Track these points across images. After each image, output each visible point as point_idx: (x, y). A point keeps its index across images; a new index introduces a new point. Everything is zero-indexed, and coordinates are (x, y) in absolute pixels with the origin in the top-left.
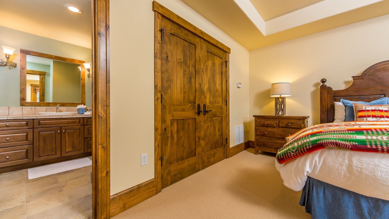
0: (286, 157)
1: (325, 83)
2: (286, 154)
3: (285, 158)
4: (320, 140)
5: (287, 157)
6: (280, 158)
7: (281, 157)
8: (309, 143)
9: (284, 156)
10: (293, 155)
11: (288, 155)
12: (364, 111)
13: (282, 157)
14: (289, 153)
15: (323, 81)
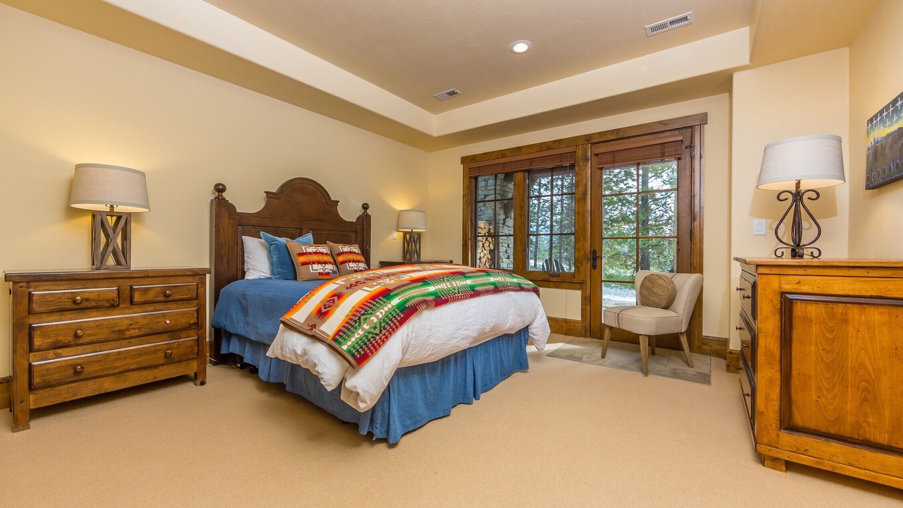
0: (370, 349)
1: (225, 195)
2: (368, 343)
3: (368, 351)
4: (406, 301)
5: (372, 348)
6: (358, 356)
7: (359, 353)
8: (394, 310)
9: (366, 349)
10: (380, 338)
11: (371, 343)
12: (306, 254)
13: (362, 352)
14: (372, 339)
15: (220, 189)
